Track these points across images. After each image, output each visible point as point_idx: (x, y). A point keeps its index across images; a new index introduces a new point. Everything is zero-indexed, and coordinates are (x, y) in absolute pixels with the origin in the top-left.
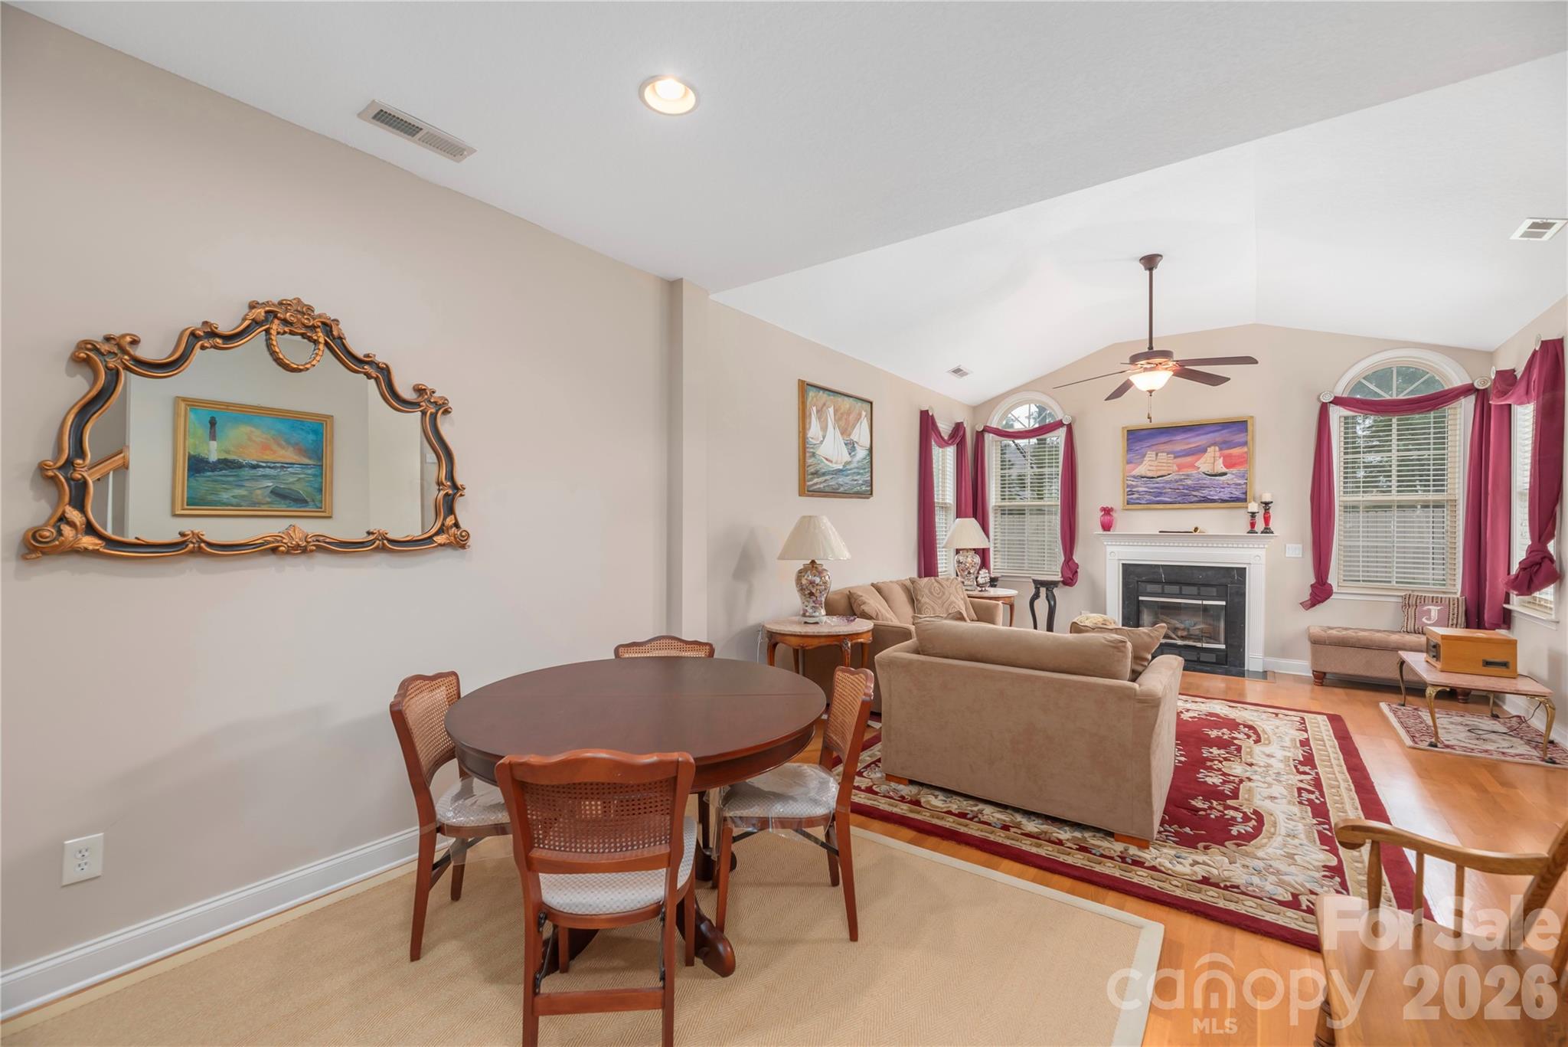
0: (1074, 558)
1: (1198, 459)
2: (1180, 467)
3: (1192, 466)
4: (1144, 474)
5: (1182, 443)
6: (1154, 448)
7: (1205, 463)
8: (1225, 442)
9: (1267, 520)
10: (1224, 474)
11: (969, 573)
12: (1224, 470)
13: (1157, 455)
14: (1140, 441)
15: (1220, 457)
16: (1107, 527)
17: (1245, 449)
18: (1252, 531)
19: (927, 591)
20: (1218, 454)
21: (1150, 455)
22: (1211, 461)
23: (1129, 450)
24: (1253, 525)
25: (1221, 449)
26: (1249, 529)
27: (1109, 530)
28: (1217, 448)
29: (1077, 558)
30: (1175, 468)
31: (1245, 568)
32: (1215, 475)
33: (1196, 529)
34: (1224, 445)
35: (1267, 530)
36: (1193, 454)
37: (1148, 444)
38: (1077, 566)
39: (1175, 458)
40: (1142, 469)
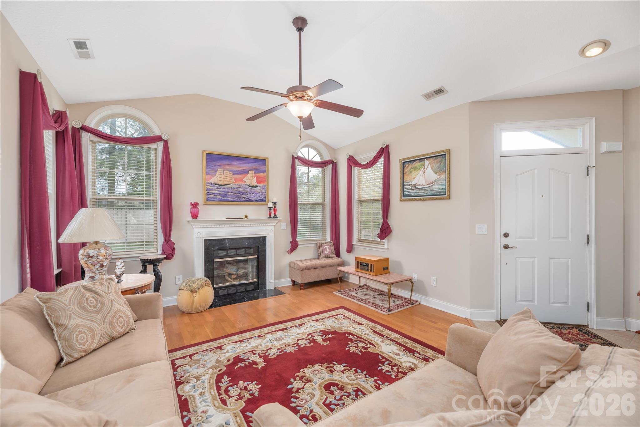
0: (171, 238)
1: (245, 176)
2: (236, 180)
3: (242, 180)
4: (216, 182)
5: (238, 166)
6: (222, 167)
7: (248, 179)
8: (257, 169)
9: (275, 211)
10: (256, 186)
12: (257, 184)
13: (223, 171)
14: (214, 161)
15: (255, 177)
16: (195, 216)
17: (265, 174)
18: (270, 217)
20: (254, 175)
21: (220, 171)
22: (250, 179)
23: (208, 166)
24: (270, 214)
25: (255, 173)
26: (269, 216)
27: (196, 218)
28: (253, 172)
29: (173, 238)
30: (233, 181)
31: (266, 237)
32: (253, 187)
33: (246, 217)
34: (257, 171)
35: (275, 217)
36: (242, 174)
37: (219, 164)
38: (174, 244)
39: (233, 174)
40: (216, 179)
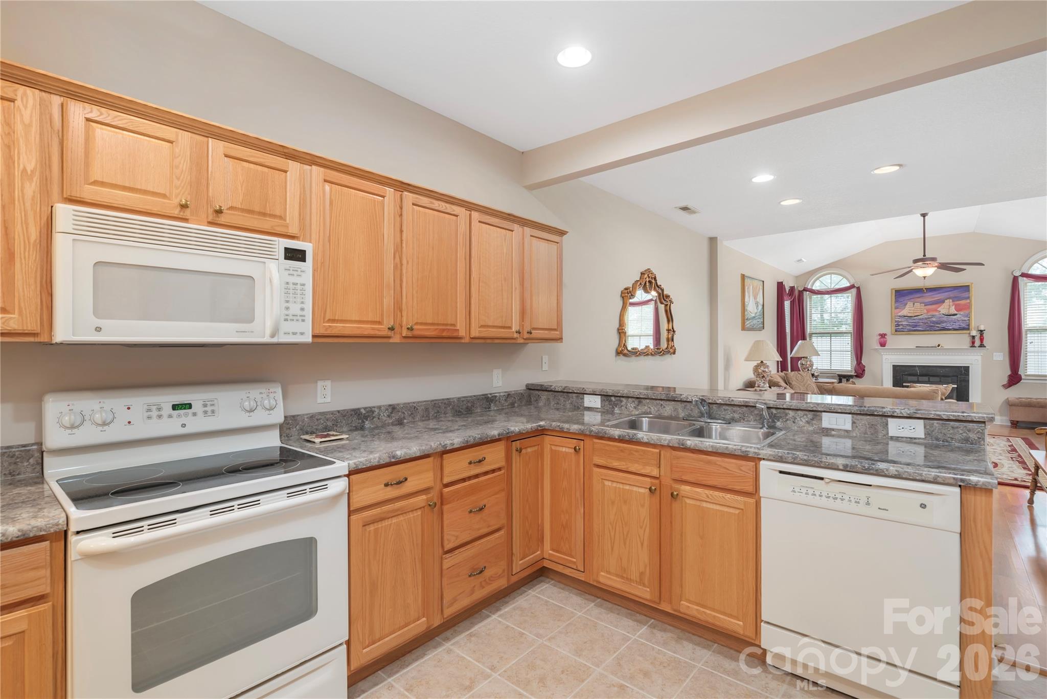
0: (862, 362)
1: (939, 307)
2: (928, 311)
3: (936, 310)
4: (905, 314)
5: (929, 297)
6: (912, 300)
7: (943, 309)
8: (956, 297)
9: (982, 340)
10: (956, 315)
11: (808, 370)
12: (956, 312)
13: (914, 304)
14: (904, 296)
15: (953, 305)
16: (883, 344)
17: (968, 301)
18: (973, 345)
19: (795, 379)
20: (951, 304)
21: (910, 304)
22: (947, 307)
23: (896, 301)
24: (973, 343)
25: (953, 301)
26: (971, 345)
27: (884, 346)
28: (951, 300)
29: (864, 362)
30: (925, 311)
31: (969, 367)
32: (950, 315)
33: (939, 346)
34: (954, 299)
35: (982, 346)
36: (936, 304)
37: (909, 298)
38: (864, 366)
39: (925, 306)
40: (905, 312)
